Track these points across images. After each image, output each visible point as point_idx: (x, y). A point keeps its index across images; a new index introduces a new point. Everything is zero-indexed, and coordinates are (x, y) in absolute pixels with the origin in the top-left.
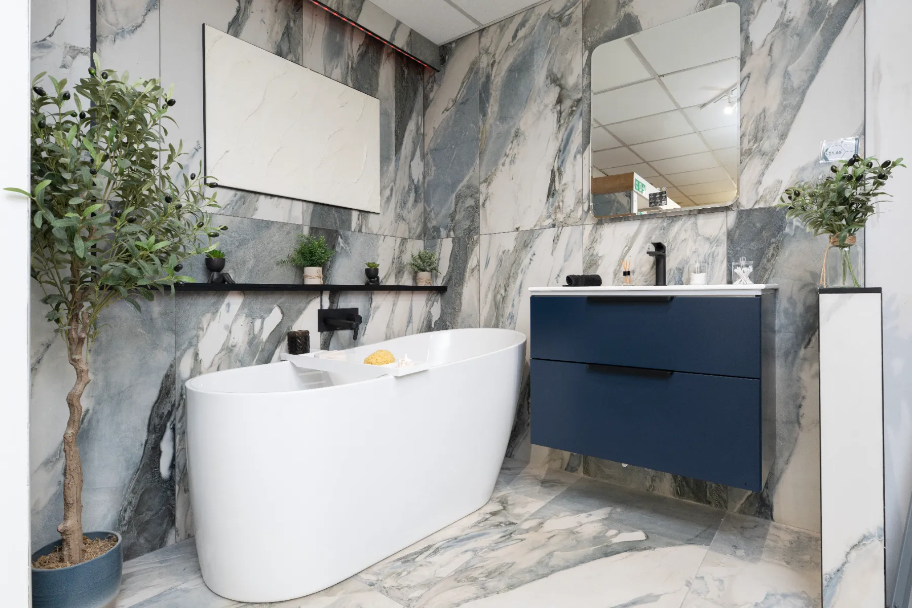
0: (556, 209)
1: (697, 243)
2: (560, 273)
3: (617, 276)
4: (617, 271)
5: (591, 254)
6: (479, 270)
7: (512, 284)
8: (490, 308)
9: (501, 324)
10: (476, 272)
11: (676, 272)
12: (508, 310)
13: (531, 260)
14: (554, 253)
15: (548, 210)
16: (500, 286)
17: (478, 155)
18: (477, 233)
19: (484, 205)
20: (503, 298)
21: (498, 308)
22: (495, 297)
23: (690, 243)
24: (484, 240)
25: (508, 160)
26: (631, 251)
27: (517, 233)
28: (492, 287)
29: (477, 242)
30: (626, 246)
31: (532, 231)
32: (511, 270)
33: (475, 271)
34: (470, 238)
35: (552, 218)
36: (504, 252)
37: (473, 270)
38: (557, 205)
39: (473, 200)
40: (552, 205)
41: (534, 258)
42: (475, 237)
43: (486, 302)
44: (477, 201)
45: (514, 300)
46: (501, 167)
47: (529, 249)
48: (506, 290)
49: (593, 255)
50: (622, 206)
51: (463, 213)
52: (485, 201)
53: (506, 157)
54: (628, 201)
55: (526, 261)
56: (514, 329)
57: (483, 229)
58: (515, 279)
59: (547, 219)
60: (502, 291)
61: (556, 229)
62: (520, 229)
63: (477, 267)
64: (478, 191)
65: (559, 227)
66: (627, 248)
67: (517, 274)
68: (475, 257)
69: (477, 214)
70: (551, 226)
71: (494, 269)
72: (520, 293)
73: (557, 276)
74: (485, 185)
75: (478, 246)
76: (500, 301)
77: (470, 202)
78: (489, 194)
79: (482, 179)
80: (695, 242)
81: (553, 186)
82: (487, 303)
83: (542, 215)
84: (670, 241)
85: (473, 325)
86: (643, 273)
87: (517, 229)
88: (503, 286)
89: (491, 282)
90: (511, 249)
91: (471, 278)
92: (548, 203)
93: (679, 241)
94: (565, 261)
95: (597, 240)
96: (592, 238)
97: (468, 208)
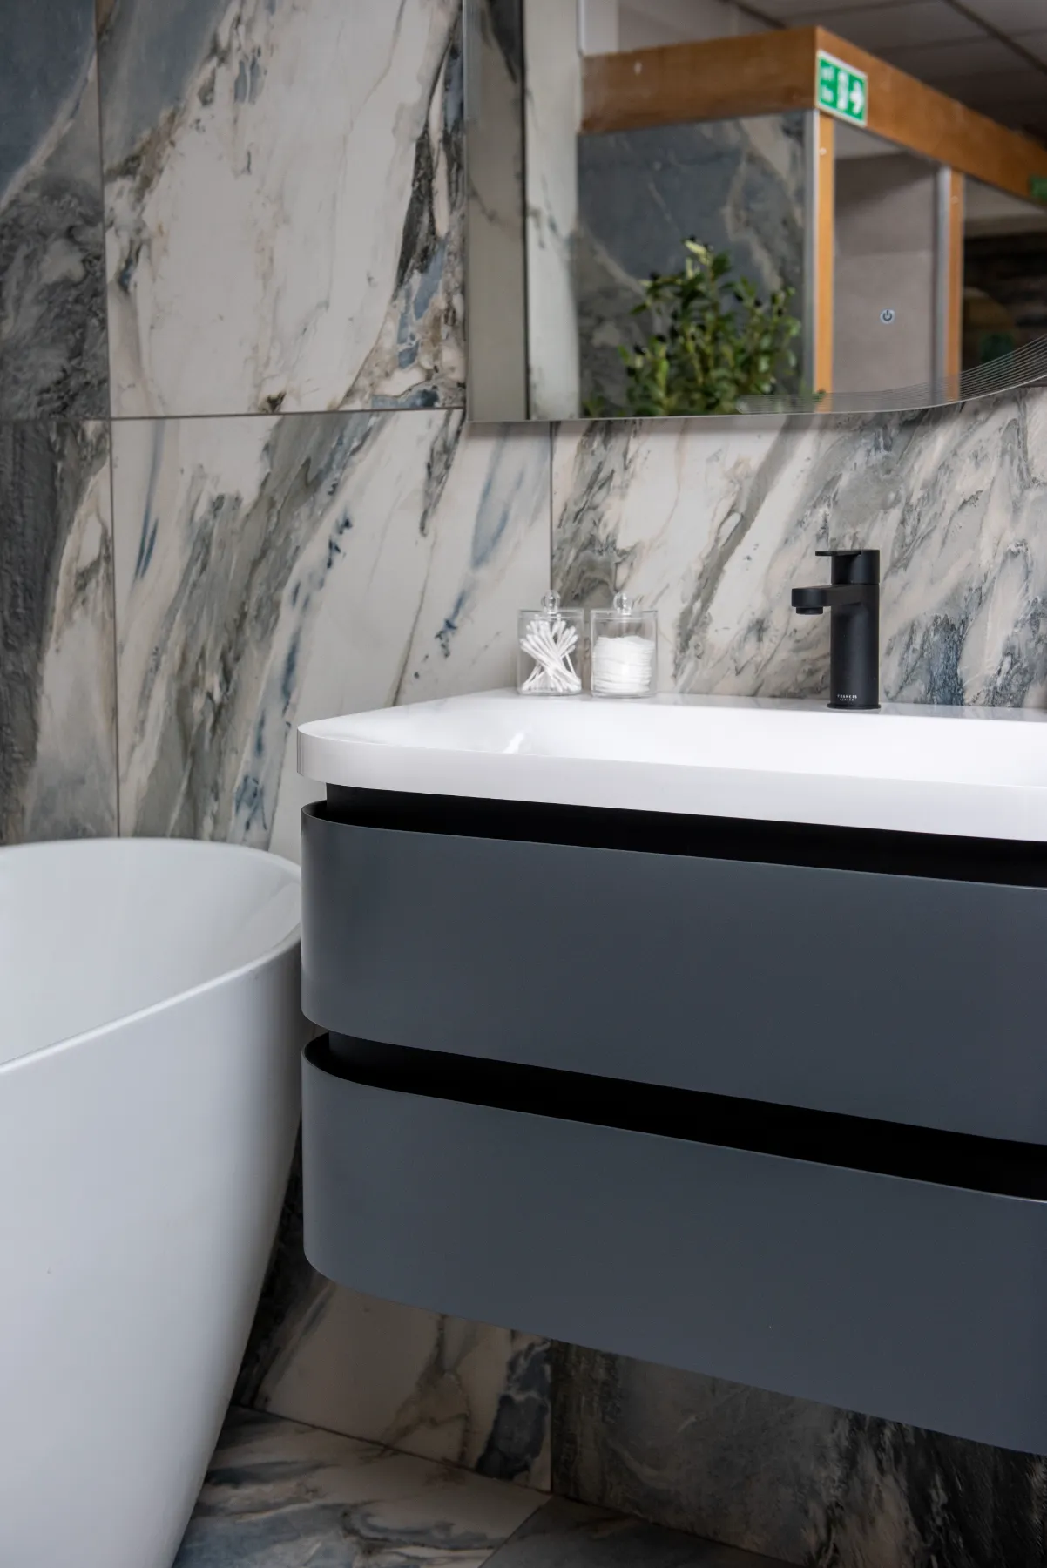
0: (437, 320)
1: (1025, 514)
2: (456, 612)
3: (692, 643)
4: (692, 619)
5: (583, 538)
6: (110, 579)
7: (252, 652)
8: (162, 752)
9: (208, 824)
10: (95, 589)
11: (935, 638)
12: (239, 764)
13: (333, 547)
14: (430, 525)
15: (403, 324)
16: (202, 656)
17: (92, 40)
18: (101, 410)
19: (123, 280)
20: (219, 711)
21: (193, 754)
22: (181, 704)
23: (996, 518)
24: (129, 442)
25: (225, 78)
26: (750, 536)
27: (273, 420)
28: (169, 662)
29: (101, 450)
30: (729, 514)
31: (334, 418)
32: (248, 587)
33: (92, 585)
34: (71, 429)
35: (419, 366)
36: (217, 504)
37: (84, 578)
38: (443, 305)
39: (79, 256)
40: (422, 305)
41: (347, 541)
42: (91, 427)
43: (143, 722)
44: (93, 259)
45: (262, 723)
46: (195, 108)
47: (322, 495)
48: (227, 677)
49: (592, 541)
50: (768, 174)
51: (36, 311)
52: (129, 262)
53: (215, 61)
54: (794, 157)
55: (314, 552)
56: (266, 847)
57: (123, 399)
58: (268, 629)
59: (402, 366)
60: (213, 681)
61: (438, 416)
62: (288, 406)
63: (103, 564)
64: (95, 215)
65: (450, 409)
66: (736, 518)
67: (276, 606)
68: (93, 519)
69: (95, 322)
70: (419, 402)
71: (178, 577)
72: (286, 692)
73: (441, 625)
74: (125, 184)
75: (106, 468)
76: (202, 724)
77: (61, 263)
78: (145, 235)
79: (115, 158)
80: (1016, 508)
81: (426, 219)
82: (149, 726)
83: (376, 350)
84: (914, 500)
85: (89, 827)
86: (799, 636)
87: (274, 403)
88: (214, 656)
89: (164, 641)
90: (249, 494)
91: (77, 614)
92: (402, 293)
93: (951, 507)
94: (479, 560)
95: (610, 477)
96: (590, 467)
97: (52, 288)
